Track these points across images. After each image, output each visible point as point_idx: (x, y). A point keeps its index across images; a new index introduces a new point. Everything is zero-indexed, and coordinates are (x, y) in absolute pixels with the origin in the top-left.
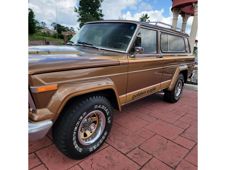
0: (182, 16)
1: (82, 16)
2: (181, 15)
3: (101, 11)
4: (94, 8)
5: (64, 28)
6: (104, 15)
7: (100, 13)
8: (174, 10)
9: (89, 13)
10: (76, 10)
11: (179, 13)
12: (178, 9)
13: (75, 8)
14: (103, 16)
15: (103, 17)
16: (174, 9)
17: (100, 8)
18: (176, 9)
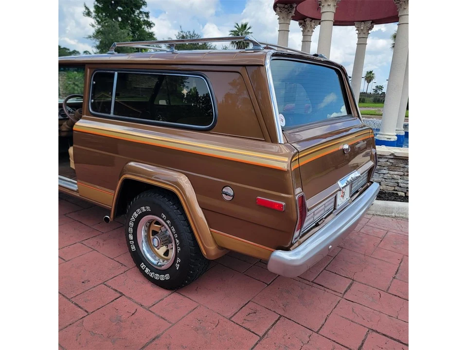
0: (300, 24)
1: (102, 26)
2: (298, 22)
3: (147, 14)
4: (129, 9)
5: (69, 51)
6: (154, 24)
7: (146, 19)
8: (278, 9)
9: (120, 19)
10: (87, 11)
11: (291, 16)
12: (286, 6)
13: (87, 8)
14: (152, 25)
15: (152, 29)
16: (280, 7)
17: (144, 9)
18: (284, 7)
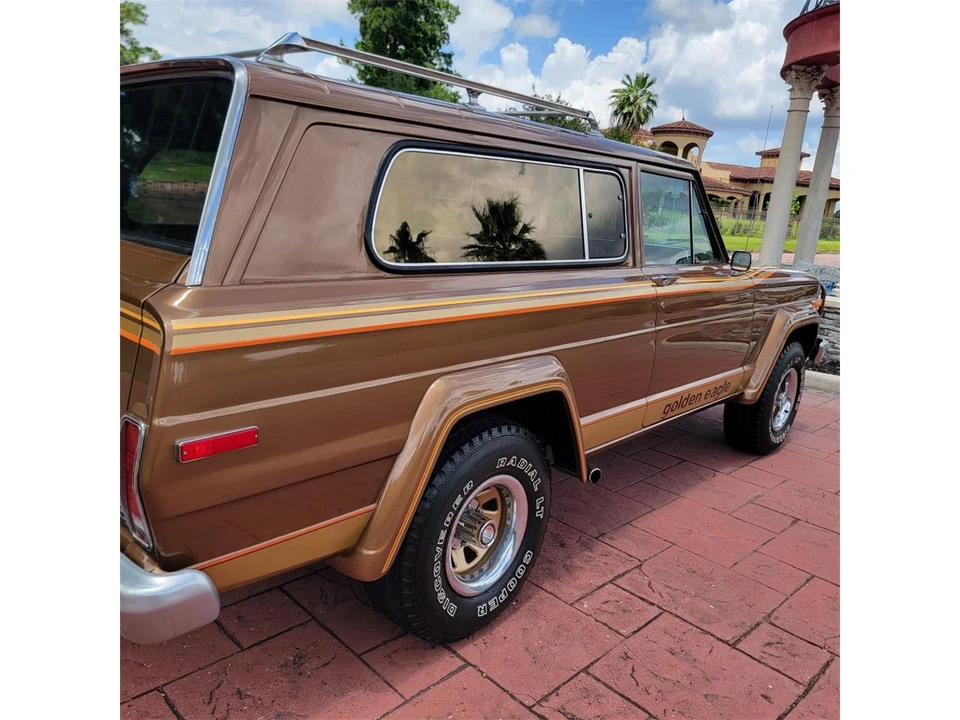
3: (449, 58)
8: (793, 73)
11: (814, 85)
12: (809, 69)
16: (796, 71)
18: (804, 71)
